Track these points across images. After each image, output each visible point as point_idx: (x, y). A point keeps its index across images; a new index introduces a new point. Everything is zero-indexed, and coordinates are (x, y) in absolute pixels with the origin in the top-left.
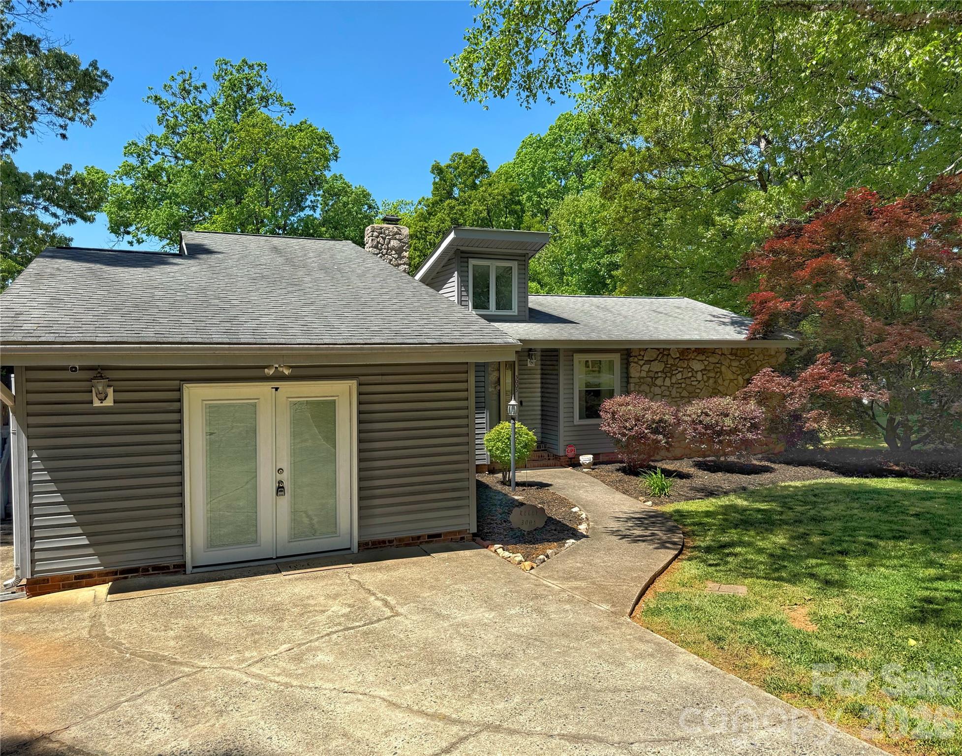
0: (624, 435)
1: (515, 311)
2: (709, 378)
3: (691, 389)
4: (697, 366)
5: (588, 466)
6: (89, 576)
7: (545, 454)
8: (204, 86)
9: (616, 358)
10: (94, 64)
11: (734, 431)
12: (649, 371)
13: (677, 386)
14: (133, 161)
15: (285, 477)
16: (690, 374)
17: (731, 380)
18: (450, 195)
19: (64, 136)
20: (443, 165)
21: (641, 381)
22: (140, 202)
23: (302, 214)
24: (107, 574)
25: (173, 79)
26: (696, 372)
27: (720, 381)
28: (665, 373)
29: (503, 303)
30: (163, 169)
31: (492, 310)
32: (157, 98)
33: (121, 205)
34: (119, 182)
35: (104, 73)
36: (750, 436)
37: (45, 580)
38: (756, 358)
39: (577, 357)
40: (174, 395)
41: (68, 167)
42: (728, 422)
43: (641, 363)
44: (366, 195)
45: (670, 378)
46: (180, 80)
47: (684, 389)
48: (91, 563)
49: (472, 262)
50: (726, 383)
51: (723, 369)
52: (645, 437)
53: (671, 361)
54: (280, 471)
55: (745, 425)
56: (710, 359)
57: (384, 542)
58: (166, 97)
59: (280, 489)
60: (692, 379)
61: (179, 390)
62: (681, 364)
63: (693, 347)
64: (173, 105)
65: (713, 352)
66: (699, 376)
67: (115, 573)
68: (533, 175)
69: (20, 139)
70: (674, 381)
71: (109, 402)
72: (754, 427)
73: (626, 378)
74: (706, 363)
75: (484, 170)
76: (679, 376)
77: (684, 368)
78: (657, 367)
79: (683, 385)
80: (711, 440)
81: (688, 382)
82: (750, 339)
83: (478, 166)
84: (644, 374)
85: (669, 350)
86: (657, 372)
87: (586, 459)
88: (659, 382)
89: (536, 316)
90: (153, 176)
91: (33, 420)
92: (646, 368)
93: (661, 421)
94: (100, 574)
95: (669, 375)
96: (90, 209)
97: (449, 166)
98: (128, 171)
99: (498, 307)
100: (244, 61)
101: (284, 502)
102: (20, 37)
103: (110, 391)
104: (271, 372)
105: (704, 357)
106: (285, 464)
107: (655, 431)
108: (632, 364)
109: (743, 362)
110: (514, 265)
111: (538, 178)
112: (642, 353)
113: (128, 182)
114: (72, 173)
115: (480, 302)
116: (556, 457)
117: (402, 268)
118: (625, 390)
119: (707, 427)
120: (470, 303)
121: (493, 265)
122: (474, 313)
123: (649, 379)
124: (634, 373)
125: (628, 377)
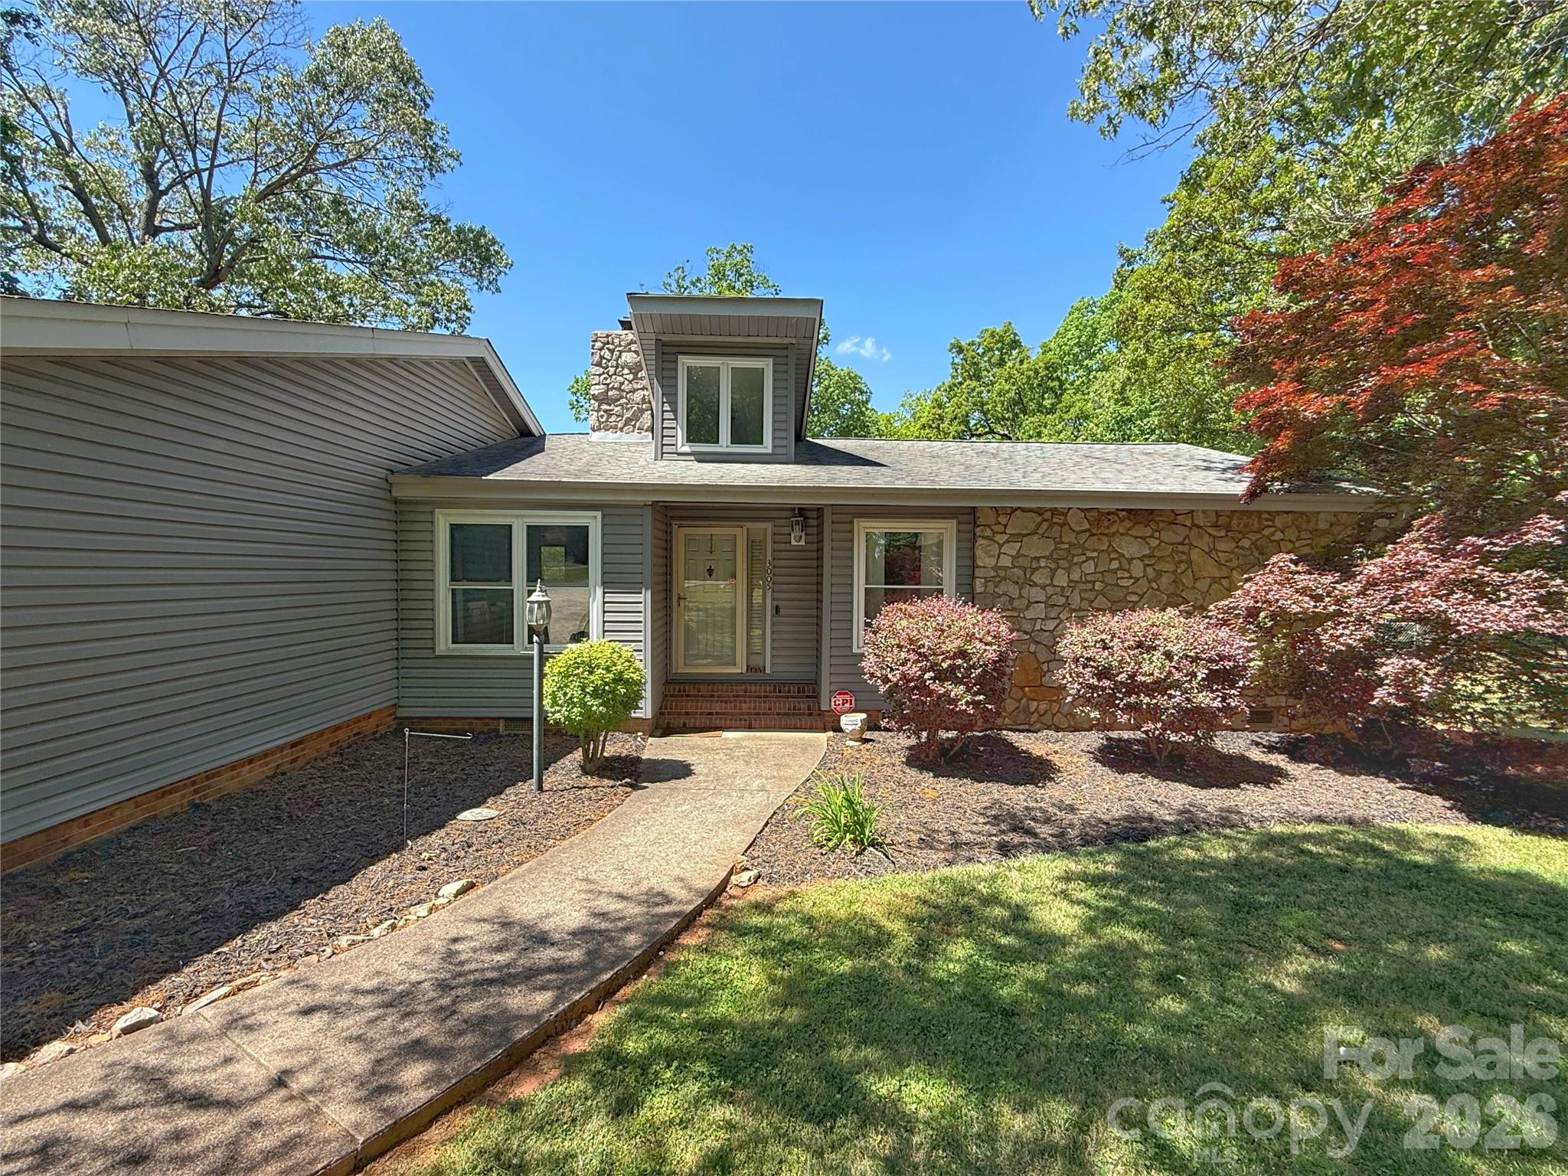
1: (767, 446)
2: (1160, 574)
3: (1118, 594)
4: (1131, 548)
5: (854, 735)
9: (947, 528)
11: (1161, 686)
12: (1019, 555)
13: (1082, 586)
16: (1115, 565)
17: (1216, 580)
20: (965, 343)
21: (1000, 575)
26: (1130, 560)
27: (1187, 580)
28: (1056, 561)
29: (746, 430)
31: (727, 445)
36: (1204, 699)
38: (1278, 536)
39: (863, 527)
42: (1152, 667)
43: (1001, 538)
45: (1068, 570)
47: (1101, 593)
49: (685, 362)
50: (1202, 585)
51: (1195, 555)
53: (1069, 537)
55: (1194, 675)
56: (1164, 536)
60: (1120, 574)
62: (1092, 542)
65: (1173, 519)
66: (1137, 569)
70: (1075, 576)
72: (1221, 678)
73: (969, 567)
74: (1154, 543)
76: (1090, 567)
77: (1100, 552)
78: (1036, 547)
79: (1098, 585)
80: (1107, 703)
81: (1110, 579)
84: (1006, 561)
85: (1065, 513)
86: (1037, 559)
87: (852, 721)
88: (1040, 578)
92: (1012, 549)
95: (1064, 564)
97: (972, 344)
99: (736, 439)
105: (1148, 532)
108: (980, 541)
109: (1245, 543)
110: (766, 365)
112: (1003, 520)
115: (701, 429)
116: (821, 713)
117: (638, 396)
118: (968, 594)
119: (1104, 673)
120: (681, 434)
121: (726, 366)
122: (686, 449)
123: (1018, 572)
124: (984, 560)
125: (974, 567)
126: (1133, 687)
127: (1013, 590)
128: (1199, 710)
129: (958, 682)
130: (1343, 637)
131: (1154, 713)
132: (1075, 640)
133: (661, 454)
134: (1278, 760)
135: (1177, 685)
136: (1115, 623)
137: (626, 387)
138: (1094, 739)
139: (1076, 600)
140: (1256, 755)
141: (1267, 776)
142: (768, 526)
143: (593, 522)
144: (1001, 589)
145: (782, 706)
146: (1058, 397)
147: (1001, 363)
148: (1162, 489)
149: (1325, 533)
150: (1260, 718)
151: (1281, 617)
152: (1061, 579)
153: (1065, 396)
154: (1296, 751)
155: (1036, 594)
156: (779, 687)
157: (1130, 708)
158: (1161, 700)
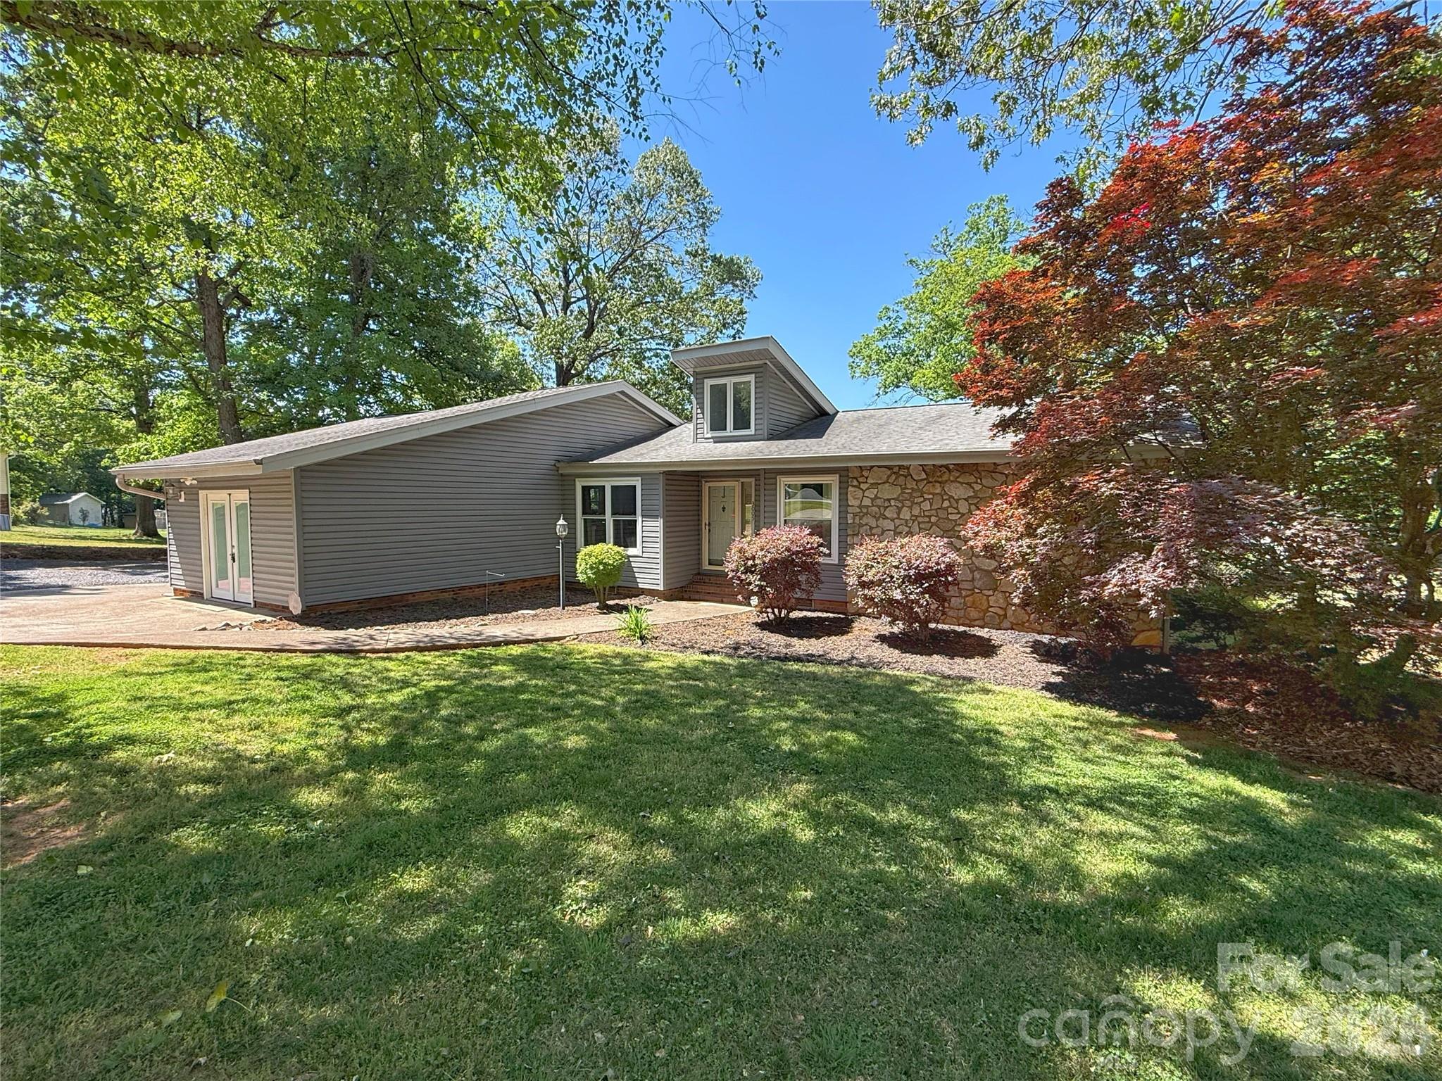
1: (752, 430)
3: (946, 525)
4: (958, 491)
6: (185, 591)
9: (832, 480)
12: (876, 498)
13: (920, 519)
15: (235, 551)
16: (946, 504)
21: (863, 511)
26: (954, 500)
28: (901, 502)
29: (742, 421)
31: (730, 431)
39: (781, 480)
43: (864, 486)
45: (910, 508)
47: (935, 524)
48: (183, 585)
49: (709, 383)
53: (911, 484)
54: (233, 547)
59: (233, 559)
60: (950, 510)
62: (929, 488)
65: (992, 470)
66: (960, 507)
70: (916, 512)
73: (844, 506)
74: (978, 487)
76: (926, 506)
77: (934, 494)
78: (889, 492)
79: (933, 519)
81: (942, 514)
84: (867, 502)
85: (908, 468)
86: (889, 500)
87: (754, 600)
88: (891, 513)
92: (871, 493)
95: (908, 503)
99: (736, 427)
101: (235, 566)
105: (972, 479)
106: (235, 542)
108: (850, 489)
110: (752, 378)
112: (865, 473)
115: (718, 423)
118: (844, 522)
120: (706, 426)
121: (730, 382)
122: (709, 435)
123: (875, 509)
124: (855, 501)
125: (849, 506)
127: (873, 523)
133: (696, 439)
142: (752, 480)
143: (638, 483)
144: (864, 521)
152: (905, 514)
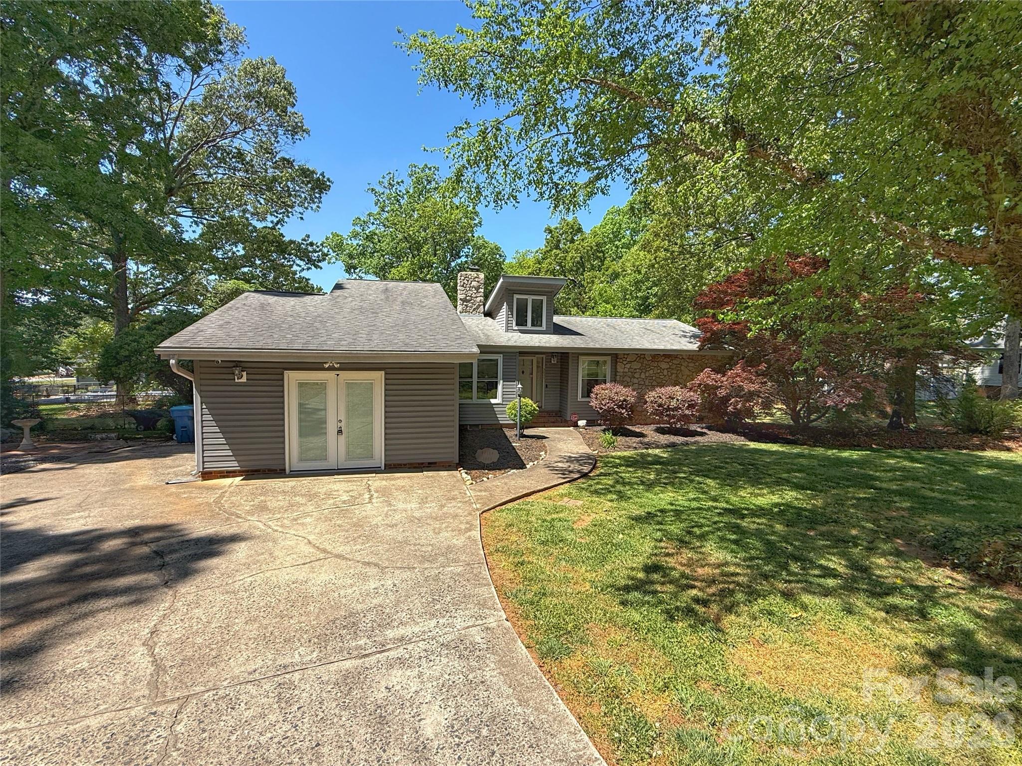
0: (601, 409)
1: (544, 327)
2: (672, 374)
3: (660, 381)
4: (664, 366)
5: (583, 427)
6: (234, 472)
7: (559, 419)
8: (402, 182)
9: (608, 359)
10: (322, 174)
11: (676, 409)
12: (630, 368)
14: (358, 229)
15: (343, 424)
16: (659, 371)
17: (688, 376)
18: (557, 247)
19: (302, 218)
20: (552, 227)
21: (624, 374)
22: (363, 254)
23: (459, 261)
24: (243, 472)
25: (384, 177)
26: (664, 369)
27: (680, 376)
28: (641, 370)
29: (537, 321)
30: (375, 234)
31: (529, 326)
32: (373, 190)
33: (351, 256)
34: (350, 242)
35: (328, 180)
36: (687, 412)
37: (211, 473)
39: (582, 358)
40: (279, 377)
41: (308, 236)
42: (674, 403)
43: (625, 362)
44: (498, 249)
45: (645, 373)
46: (388, 178)
47: (655, 380)
48: (234, 465)
49: (516, 296)
50: (684, 377)
51: (682, 368)
52: (614, 410)
53: (646, 362)
54: (340, 421)
55: (684, 405)
56: (674, 362)
57: (401, 465)
58: (380, 189)
59: (340, 432)
60: (661, 374)
61: (282, 374)
62: (653, 364)
63: (662, 353)
64: (383, 193)
65: (676, 357)
66: (665, 372)
67: (248, 471)
68: (613, 233)
69: (286, 219)
70: (647, 375)
71: (244, 380)
72: (691, 406)
73: (615, 372)
74: (671, 364)
75: (579, 230)
76: (651, 372)
77: (655, 367)
78: (636, 365)
79: (654, 378)
80: (661, 414)
81: (657, 375)
82: (701, 348)
83: (576, 228)
84: (626, 370)
85: (644, 356)
86: (636, 369)
87: (582, 423)
88: (637, 375)
89: (560, 330)
90: (369, 238)
91: (203, 388)
92: (628, 366)
93: (625, 400)
94: (240, 471)
95: (644, 371)
96: (319, 261)
97: (556, 228)
98: (355, 235)
99: (533, 325)
100: (426, 165)
101: (342, 438)
102: (284, 159)
103: (244, 374)
104: (327, 366)
105: (669, 360)
106: (342, 417)
107: (620, 407)
108: (619, 363)
109: (698, 364)
110: (544, 298)
111: (617, 235)
112: (626, 357)
113: (355, 242)
114: (310, 240)
115: (521, 321)
116: (566, 421)
117: (478, 299)
118: (614, 380)
119: (660, 405)
120: (514, 323)
121: (530, 298)
122: (516, 328)
123: (630, 373)
124: (620, 369)
125: (616, 372)
126: (668, 409)
127: (628, 380)
128: (685, 415)
129: (623, 408)
130: (722, 393)
131: (673, 417)
132: (651, 396)
133: (507, 330)
134: (705, 430)
135: (680, 408)
136: (663, 390)
137: (474, 295)
138: (653, 427)
139: (647, 383)
140: (699, 430)
141: (702, 434)
142: (544, 356)
143: (500, 358)
144: (625, 379)
145: (552, 419)
146: (602, 262)
147: (572, 241)
148: (674, 348)
149: (719, 361)
150: (700, 420)
151: (707, 386)
152: (643, 376)
153: (606, 262)
154: (710, 429)
155: (636, 381)
156: (549, 413)
157: (667, 415)
158: (675, 413)
